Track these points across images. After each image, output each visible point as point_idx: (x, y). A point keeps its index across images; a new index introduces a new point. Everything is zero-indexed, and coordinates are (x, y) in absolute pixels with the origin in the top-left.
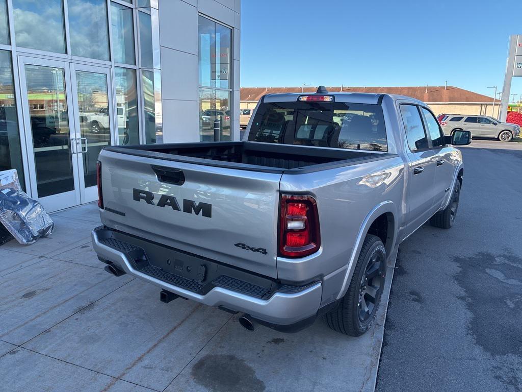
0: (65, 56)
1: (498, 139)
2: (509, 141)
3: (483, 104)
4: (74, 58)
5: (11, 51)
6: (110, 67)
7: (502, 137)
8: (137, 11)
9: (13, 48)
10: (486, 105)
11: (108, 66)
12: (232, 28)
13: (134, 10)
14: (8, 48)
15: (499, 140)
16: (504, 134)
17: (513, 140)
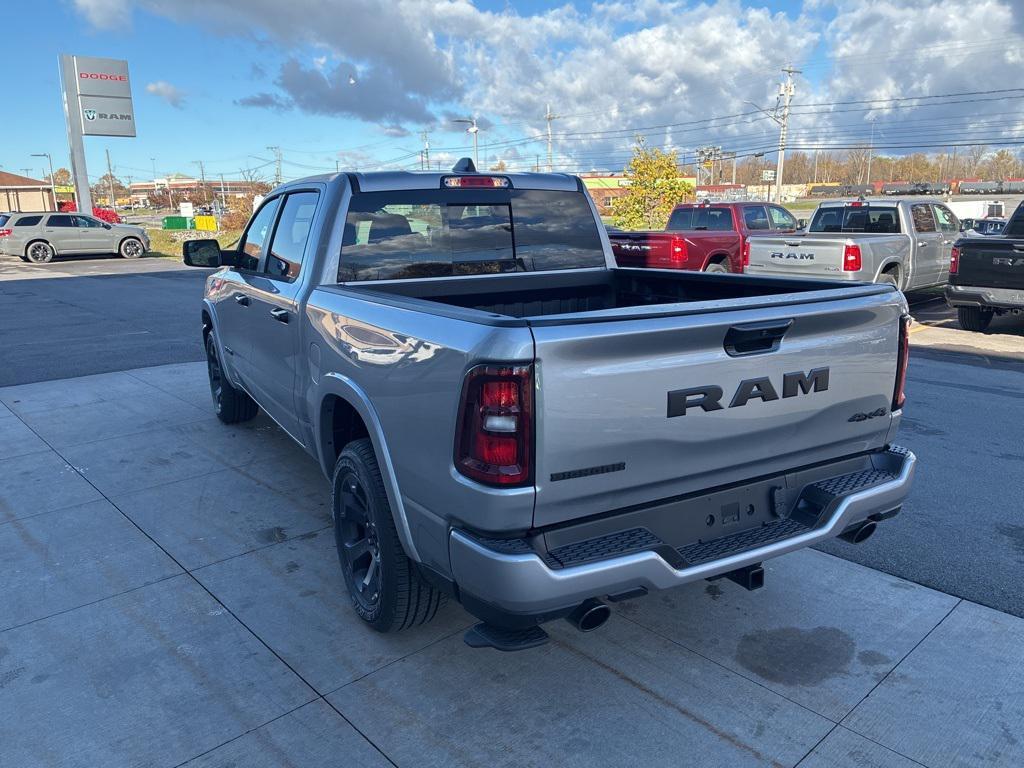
1: (119, 256)
2: (141, 257)
3: (10, 189)
7: (125, 250)
10: (16, 190)
15: (123, 257)
16: (128, 244)
17: (146, 254)
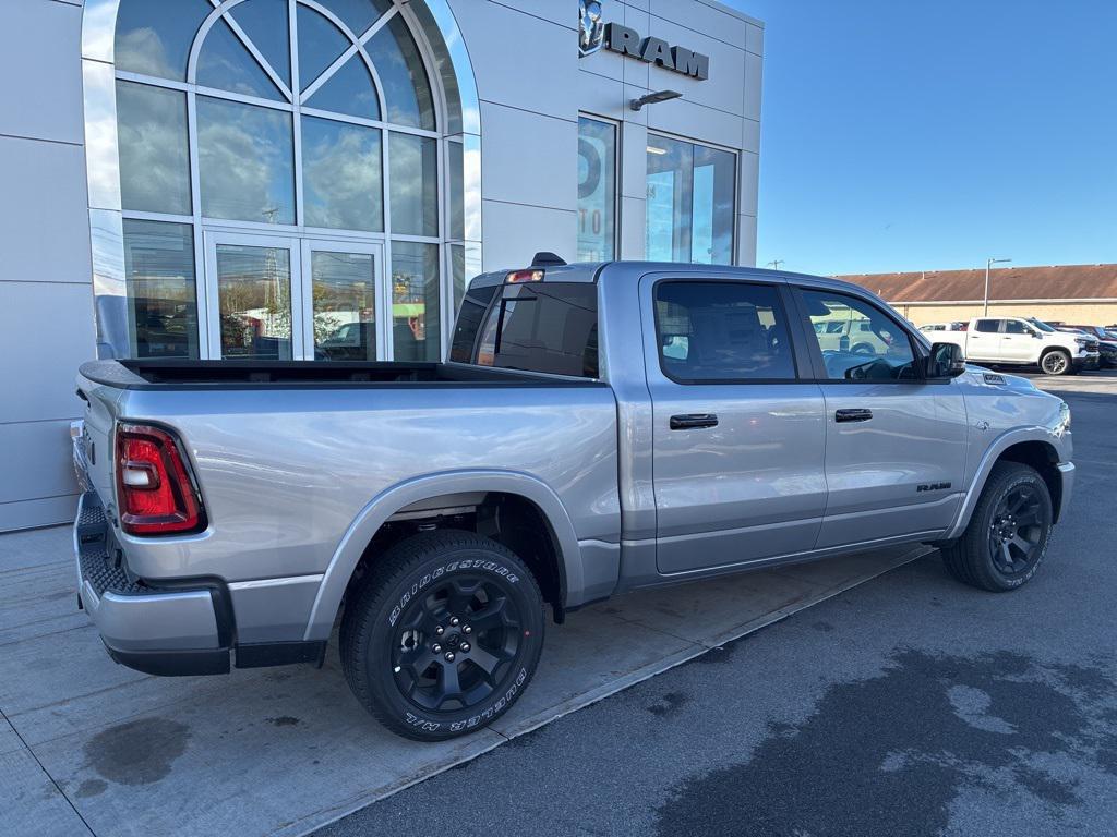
0: (293, 228)
4: (309, 230)
5: (193, 225)
6: (381, 242)
8: (446, 143)
9: (197, 220)
11: (376, 241)
12: (737, 152)
13: (439, 143)
14: (187, 219)
